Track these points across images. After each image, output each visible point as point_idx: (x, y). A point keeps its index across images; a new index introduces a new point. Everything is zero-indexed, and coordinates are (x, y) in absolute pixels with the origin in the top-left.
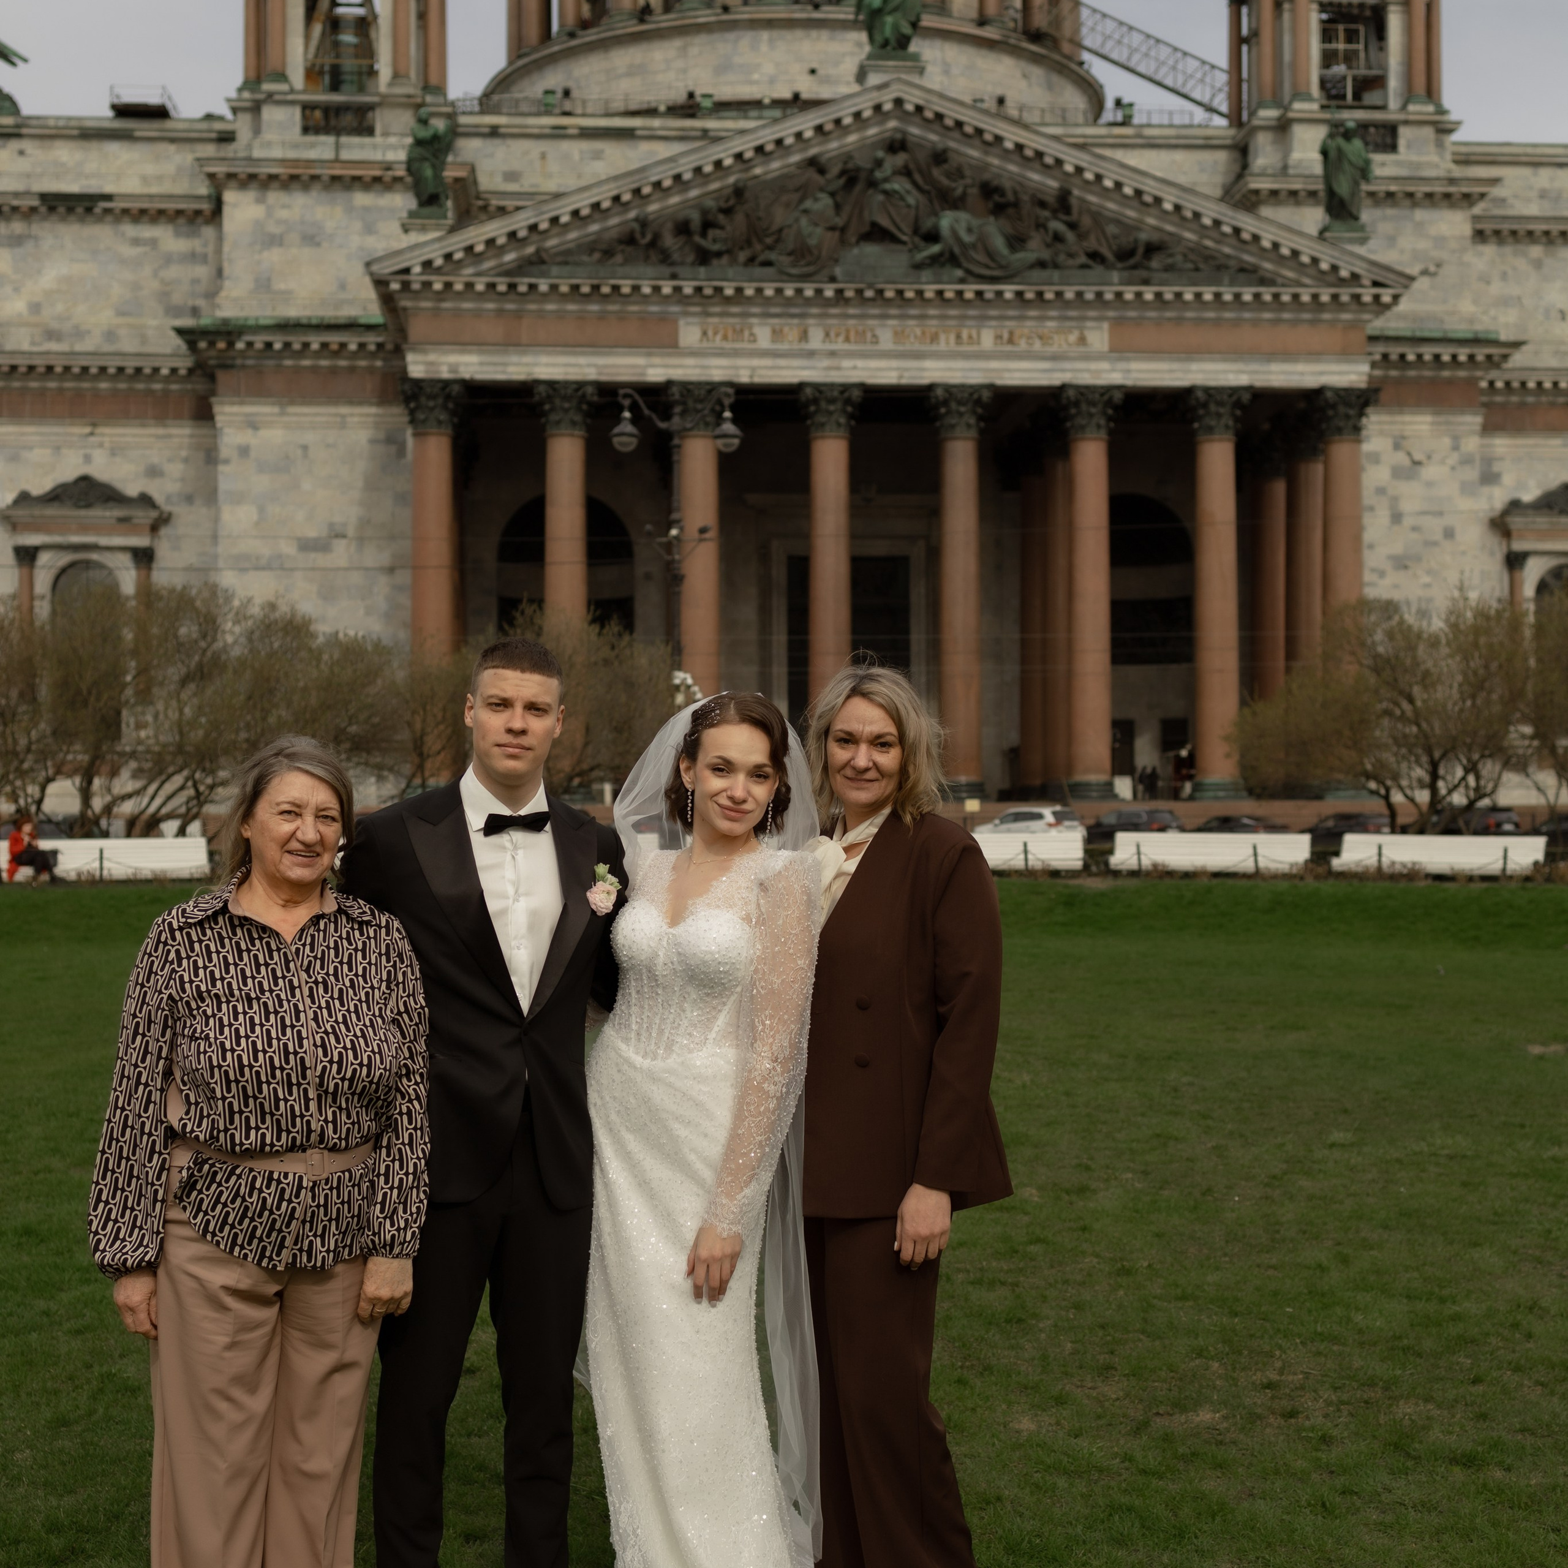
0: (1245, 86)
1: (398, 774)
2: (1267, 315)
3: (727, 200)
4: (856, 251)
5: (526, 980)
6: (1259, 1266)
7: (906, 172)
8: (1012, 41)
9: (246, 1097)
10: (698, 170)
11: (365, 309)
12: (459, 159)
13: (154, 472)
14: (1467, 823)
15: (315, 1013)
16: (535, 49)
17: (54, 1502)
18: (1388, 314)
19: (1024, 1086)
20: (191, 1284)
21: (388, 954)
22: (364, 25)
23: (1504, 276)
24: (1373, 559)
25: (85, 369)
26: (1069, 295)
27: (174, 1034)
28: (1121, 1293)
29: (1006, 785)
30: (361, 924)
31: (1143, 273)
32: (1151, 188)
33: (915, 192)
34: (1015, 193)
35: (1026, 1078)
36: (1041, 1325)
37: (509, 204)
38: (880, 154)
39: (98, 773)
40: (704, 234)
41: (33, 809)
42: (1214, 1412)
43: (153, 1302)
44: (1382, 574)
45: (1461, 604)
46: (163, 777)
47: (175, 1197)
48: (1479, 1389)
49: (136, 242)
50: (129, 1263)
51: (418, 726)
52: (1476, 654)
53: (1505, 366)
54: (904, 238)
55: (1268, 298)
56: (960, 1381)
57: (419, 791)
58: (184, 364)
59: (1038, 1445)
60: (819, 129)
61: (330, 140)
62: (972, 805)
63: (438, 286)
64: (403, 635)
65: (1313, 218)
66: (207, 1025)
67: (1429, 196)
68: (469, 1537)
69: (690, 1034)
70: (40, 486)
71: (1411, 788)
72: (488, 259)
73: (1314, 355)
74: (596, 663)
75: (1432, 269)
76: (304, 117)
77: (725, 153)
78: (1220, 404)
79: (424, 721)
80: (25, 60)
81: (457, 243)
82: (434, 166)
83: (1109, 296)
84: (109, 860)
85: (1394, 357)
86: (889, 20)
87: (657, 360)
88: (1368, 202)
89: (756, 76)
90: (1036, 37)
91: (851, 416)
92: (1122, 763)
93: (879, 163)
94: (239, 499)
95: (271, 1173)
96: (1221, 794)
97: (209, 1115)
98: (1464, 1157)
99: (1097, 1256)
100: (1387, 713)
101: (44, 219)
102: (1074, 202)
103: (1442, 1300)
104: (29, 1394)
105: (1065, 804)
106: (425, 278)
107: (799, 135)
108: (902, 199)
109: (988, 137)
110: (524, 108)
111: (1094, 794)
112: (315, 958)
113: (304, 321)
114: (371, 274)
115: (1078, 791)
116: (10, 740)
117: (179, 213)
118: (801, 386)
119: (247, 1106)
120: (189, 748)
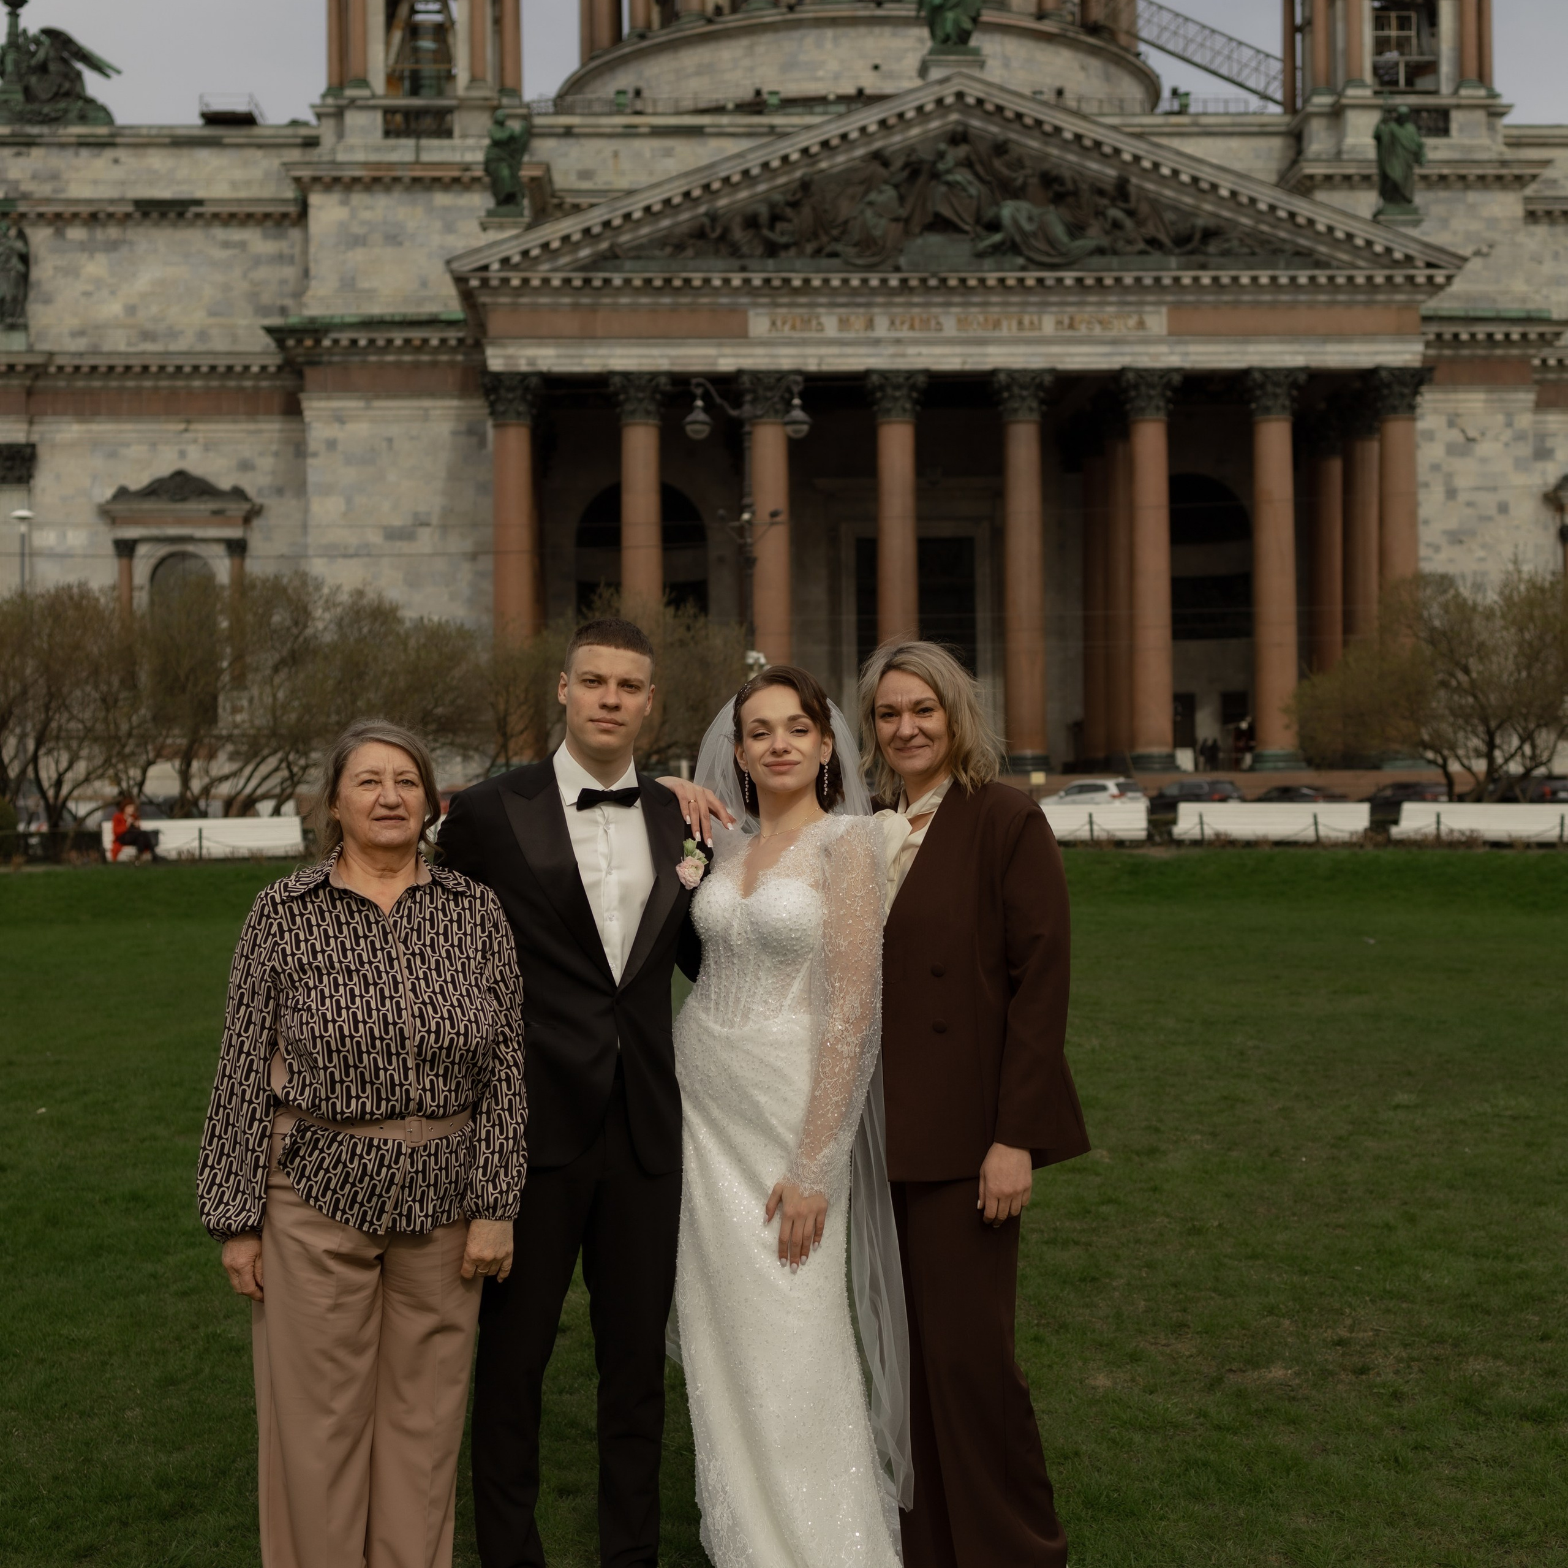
0: (1299, 74)
1: (483, 753)
2: (1323, 298)
3: (794, 194)
4: (919, 241)
5: (617, 951)
6: (1327, 1225)
7: (967, 163)
8: (1071, 34)
9: (347, 1067)
10: (765, 165)
11: (446, 305)
12: (535, 159)
13: (246, 466)
14: (1523, 791)
15: (413, 984)
16: (607, 51)
17: (163, 1458)
18: (1442, 294)
19: (1093, 1051)
20: (294, 1247)
21: (482, 925)
22: (442, 31)
23: (1556, 256)
24: (1428, 534)
25: (179, 368)
26: (1128, 280)
27: (278, 1005)
28: (1193, 1251)
29: (1070, 758)
30: (456, 895)
31: (1200, 258)
32: (1207, 175)
33: (976, 182)
34: (1075, 182)
35: (1095, 1042)
36: (1114, 1284)
37: (583, 201)
38: (942, 146)
39: (196, 756)
40: (772, 228)
41: (135, 791)
42: (1286, 1368)
43: (259, 1264)
44: (1437, 549)
45: (1516, 577)
46: (258, 759)
47: (279, 1163)
48: (1548, 1346)
49: (226, 245)
50: (233, 1227)
51: (502, 707)
52: (1531, 626)
53: (1558, 343)
54: (967, 228)
55: (1323, 280)
56: (1037, 1339)
57: (504, 770)
58: (273, 361)
59: (1114, 1401)
60: (883, 123)
61: (410, 142)
62: (1038, 778)
63: (515, 282)
64: (486, 619)
65: (1367, 201)
66: (309, 996)
67: (1482, 178)
68: (564, 1491)
69: (766, 1002)
70: (138, 481)
71: (1468, 758)
72: (564, 255)
73: (1369, 336)
74: (672, 644)
75: (1485, 249)
76: (386, 121)
77: (792, 148)
78: (1277, 384)
79: (507, 702)
80: (118, 72)
81: (533, 240)
82: (510, 167)
83: (1167, 281)
84: (208, 839)
85: (1448, 337)
86: (950, 15)
87: (727, 350)
88: (1421, 185)
89: (821, 73)
90: (1094, 29)
91: (916, 402)
92: (1184, 735)
93: (941, 155)
94: (327, 490)
95: (371, 1140)
96: (1281, 765)
97: (311, 1084)
98: (1527, 1118)
99: (1168, 1216)
100: (1444, 684)
101: (138, 224)
102: (1132, 190)
103: (1509, 1259)
104: (138, 1354)
105: (1128, 776)
106: (503, 274)
107: (863, 130)
108: (964, 189)
109: (1048, 128)
110: (597, 108)
111: (1157, 766)
112: (412, 929)
113: (388, 318)
114: (452, 272)
115: (1141, 763)
116: (112, 726)
117: (267, 216)
118: (867, 374)
119: (347, 1075)
120: (284, 731)
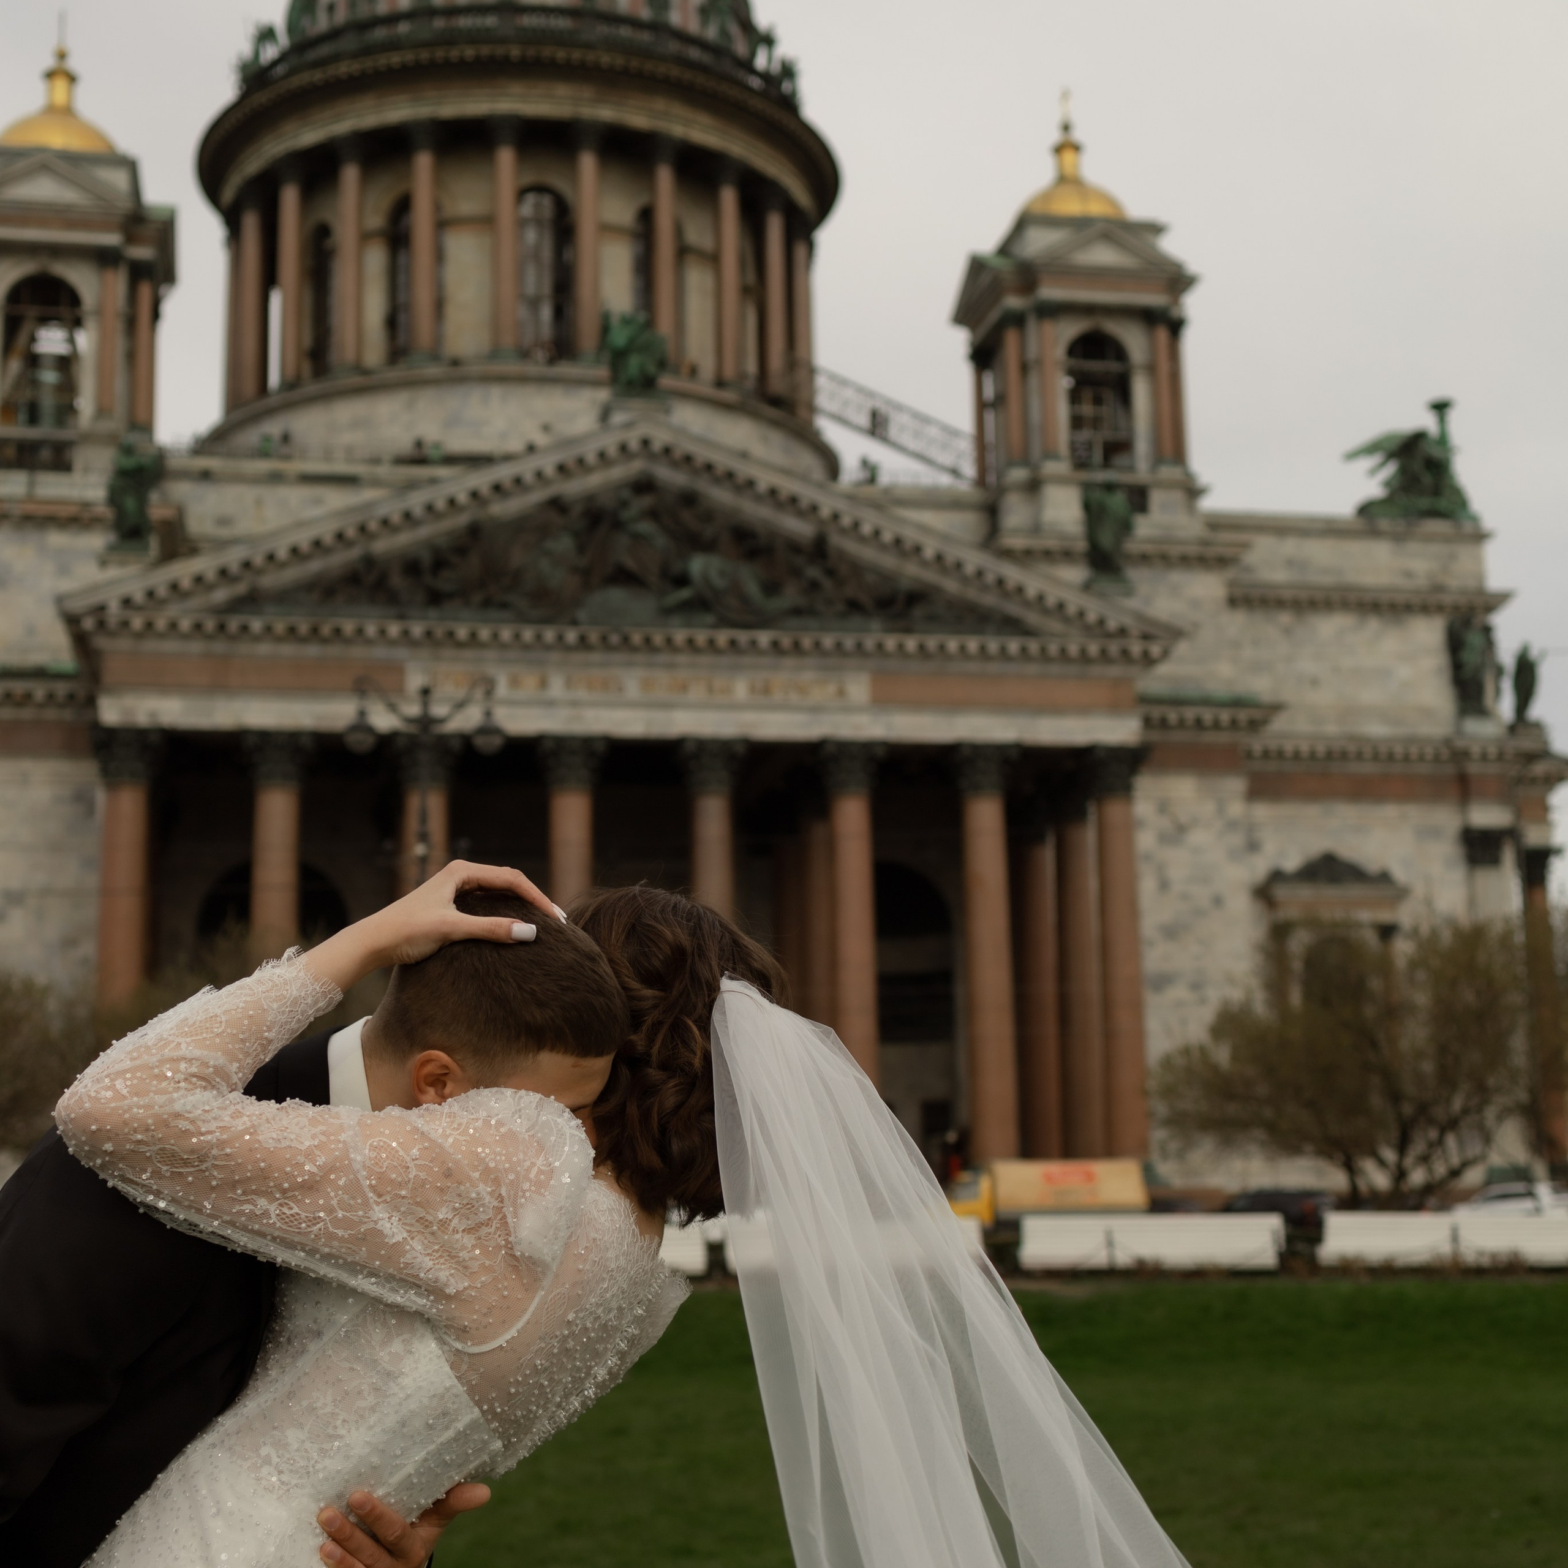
2: (1033, 669)
3: (461, 540)
4: (600, 594)
7: (653, 514)
8: (750, 405)
10: (429, 509)
11: (55, 653)
12: (166, 499)
18: (1153, 671)
22: (66, 363)
23: (1255, 641)
26: (828, 643)
31: (905, 622)
32: (910, 536)
34: (769, 538)
40: (435, 574)
44: (1155, 945)
53: (1264, 731)
55: (1034, 650)
60: (561, 467)
61: (23, 475)
63: (137, 625)
65: (1075, 574)
67: (1184, 558)
72: (195, 596)
73: (1083, 709)
77: (459, 489)
78: (987, 762)
81: (161, 578)
83: (869, 646)
85: (1157, 719)
87: (383, 705)
88: (1131, 561)
89: (486, 431)
91: (593, 770)
93: (624, 504)
102: (831, 549)
106: (123, 616)
107: (539, 475)
109: (739, 480)
114: (62, 612)
118: (538, 739)
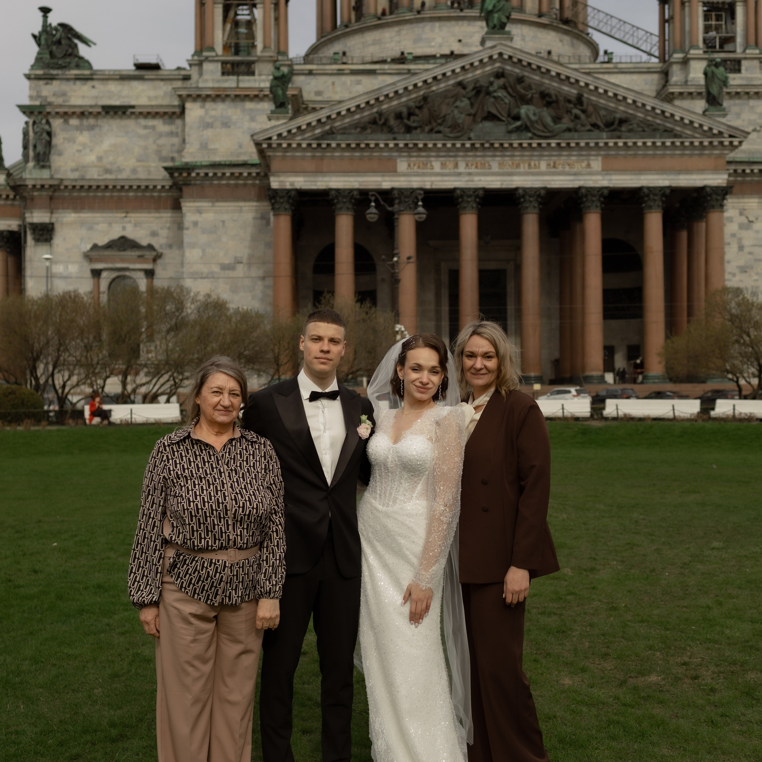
0: (667, 43)
1: (268, 373)
2: (678, 152)
6: (678, 606)
7: (504, 87)
13: (154, 234)
16: (329, 34)
17: (112, 713)
18: (737, 150)
19: (564, 520)
22: (250, 24)
24: (730, 268)
25: (123, 187)
26: (582, 144)
28: (612, 618)
29: (553, 377)
32: (621, 93)
35: (565, 516)
36: (574, 634)
37: (318, 106)
39: (130, 374)
40: (409, 119)
42: (658, 676)
46: (159, 376)
49: (146, 127)
51: (277, 351)
55: (678, 144)
56: (535, 661)
58: (168, 184)
59: (573, 691)
61: (234, 78)
62: (537, 387)
63: (284, 145)
64: (269, 309)
65: (700, 105)
68: (304, 732)
70: (103, 241)
71: (749, 377)
72: (308, 132)
73: (701, 171)
74: (359, 321)
75: (758, 128)
76: (223, 68)
77: (418, 80)
79: (279, 349)
80: (95, 44)
81: (293, 125)
83: (601, 145)
84: (135, 414)
87: (387, 178)
89: (433, 44)
90: (566, 22)
92: (609, 366)
93: (491, 83)
94: (193, 246)
96: (657, 381)
99: (600, 601)
100: (737, 341)
101: (104, 117)
104: (101, 662)
105: (581, 386)
106: (279, 142)
109: (543, 70)
110: (324, 61)
111: (595, 381)
113: (223, 163)
115: (588, 380)
116: (89, 359)
117: (165, 113)
118: (455, 190)
120: (172, 362)
